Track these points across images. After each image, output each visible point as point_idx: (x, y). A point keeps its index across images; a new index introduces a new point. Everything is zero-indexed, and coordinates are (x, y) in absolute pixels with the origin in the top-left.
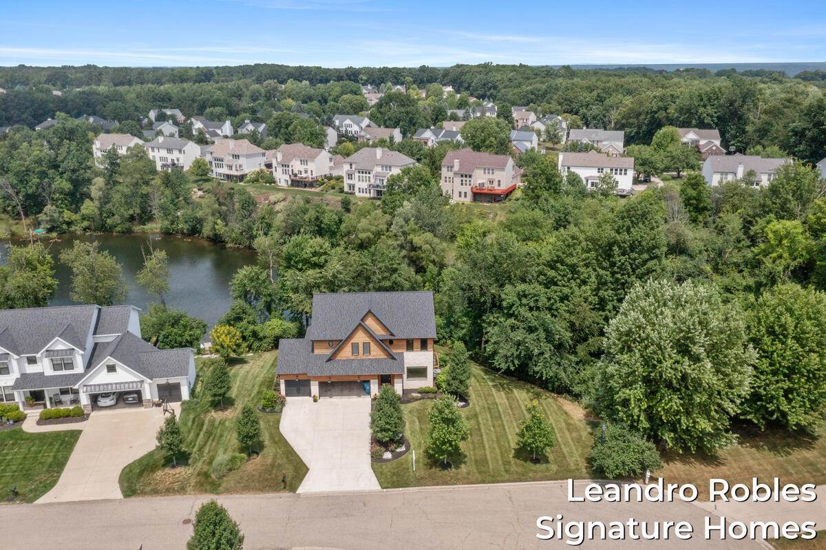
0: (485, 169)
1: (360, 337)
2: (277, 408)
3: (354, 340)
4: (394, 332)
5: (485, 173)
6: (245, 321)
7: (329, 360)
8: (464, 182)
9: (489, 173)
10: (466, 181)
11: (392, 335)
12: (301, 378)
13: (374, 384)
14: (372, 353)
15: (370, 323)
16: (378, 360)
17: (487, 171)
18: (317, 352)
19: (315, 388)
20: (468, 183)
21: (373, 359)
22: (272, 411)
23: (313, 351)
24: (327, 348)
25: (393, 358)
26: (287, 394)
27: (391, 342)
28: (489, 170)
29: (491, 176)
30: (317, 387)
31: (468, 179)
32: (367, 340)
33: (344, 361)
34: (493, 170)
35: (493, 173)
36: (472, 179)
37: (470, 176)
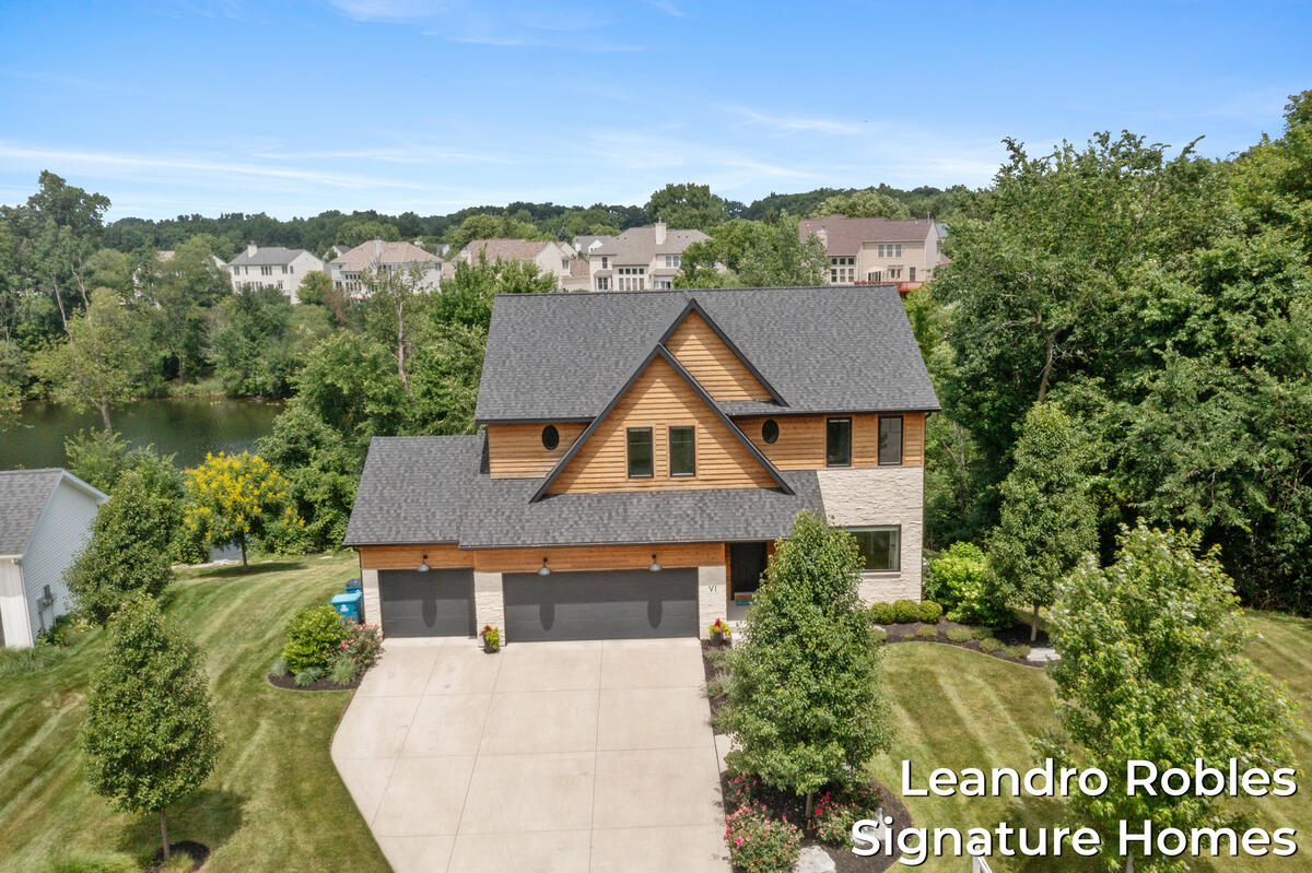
0: (881, 247)
1: (659, 409)
2: (342, 669)
3: (635, 419)
4: (782, 392)
5: (881, 254)
6: (315, 465)
7: (544, 495)
8: (838, 275)
9: (890, 254)
10: (843, 271)
11: (775, 400)
12: (440, 561)
13: (713, 581)
14: (703, 469)
15: (694, 352)
16: (725, 497)
17: (885, 251)
18: (498, 468)
19: (489, 603)
20: (847, 275)
21: (705, 493)
22: (322, 682)
23: (485, 468)
24: (537, 455)
25: (782, 489)
26: (391, 629)
27: (770, 427)
28: (890, 247)
29: (894, 261)
30: (499, 596)
31: (847, 267)
32: (685, 417)
33: (600, 498)
34: (899, 247)
35: (899, 254)
36: (856, 268)
37: (851, 262)
